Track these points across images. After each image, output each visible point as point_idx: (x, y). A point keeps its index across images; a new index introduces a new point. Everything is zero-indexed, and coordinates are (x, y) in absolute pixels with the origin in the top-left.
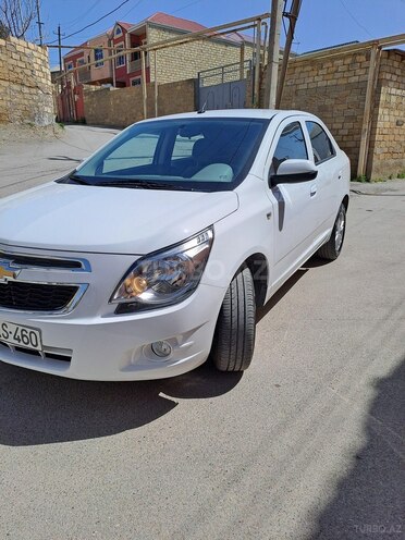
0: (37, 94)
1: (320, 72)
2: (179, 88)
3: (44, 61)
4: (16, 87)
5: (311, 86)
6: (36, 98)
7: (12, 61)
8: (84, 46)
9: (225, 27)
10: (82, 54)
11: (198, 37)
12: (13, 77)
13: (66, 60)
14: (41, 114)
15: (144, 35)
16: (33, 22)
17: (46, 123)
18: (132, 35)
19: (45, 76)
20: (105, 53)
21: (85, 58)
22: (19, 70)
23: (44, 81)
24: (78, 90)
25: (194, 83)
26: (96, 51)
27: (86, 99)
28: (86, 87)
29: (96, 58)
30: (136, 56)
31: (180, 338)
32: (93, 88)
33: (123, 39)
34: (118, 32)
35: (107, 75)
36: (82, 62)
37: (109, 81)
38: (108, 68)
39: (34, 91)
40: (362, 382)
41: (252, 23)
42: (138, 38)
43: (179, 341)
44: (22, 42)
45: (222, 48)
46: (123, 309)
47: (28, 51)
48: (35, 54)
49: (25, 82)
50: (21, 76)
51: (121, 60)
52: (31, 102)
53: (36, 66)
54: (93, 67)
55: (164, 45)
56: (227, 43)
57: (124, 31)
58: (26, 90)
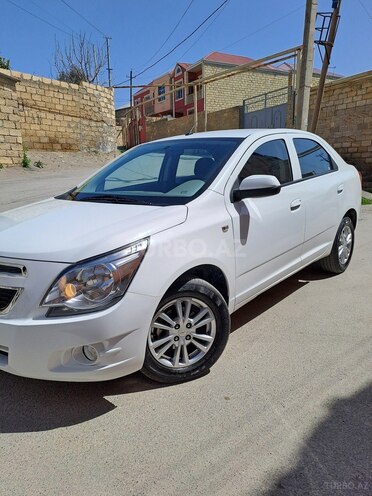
0: (102, 127)
1: (359, 92)
2: (226, 115)
3: (109, 100)
4: (85, 122)
5: (350, 106)
6: (101, 130)
7: (84, 102)
8: (151, 85)
9: (268, 58)
10: (148, 92)
11: (245, 69)
12: (83, 114)
13: (135, 98)
14: (105, 143)
15: (200, 72)
16: (103, 69)
17: (109, 150)
18: (190, 73)
19: (110, 111)
20: (167, 89)
21: (151, 95)
22: (88, 108)
23: (108, 115)
24: (142, 122)
25: (240, 109)
26: (160, 88)
27: (148, 129)
28: (148, 119)
29: (159, 94)
30: (191, 90)
31: (106, 344)
32: (154, 119)
33: (182, 76)
34: (179, 71)
35: (168, 108)
36: (148, 98)
37: (169, 113)
38: (169, 101)
39: (100, 124)
40: (318, 403)
41: (293, 53)
42: (195, 75)
43: (106, 347)
44: (91, 85)
45: (270, 77)
46: (53, 313)
47: (96, 93)
48: (102, 94)
49: (92, 117)
50: (90, 113)
51: (180, 93)
52: (97, 133)
53: (103, 104)
54: (157, 101)
55: (214, 79)
56: (276, 73)
57: (184, 70)
58: (93, 124)
